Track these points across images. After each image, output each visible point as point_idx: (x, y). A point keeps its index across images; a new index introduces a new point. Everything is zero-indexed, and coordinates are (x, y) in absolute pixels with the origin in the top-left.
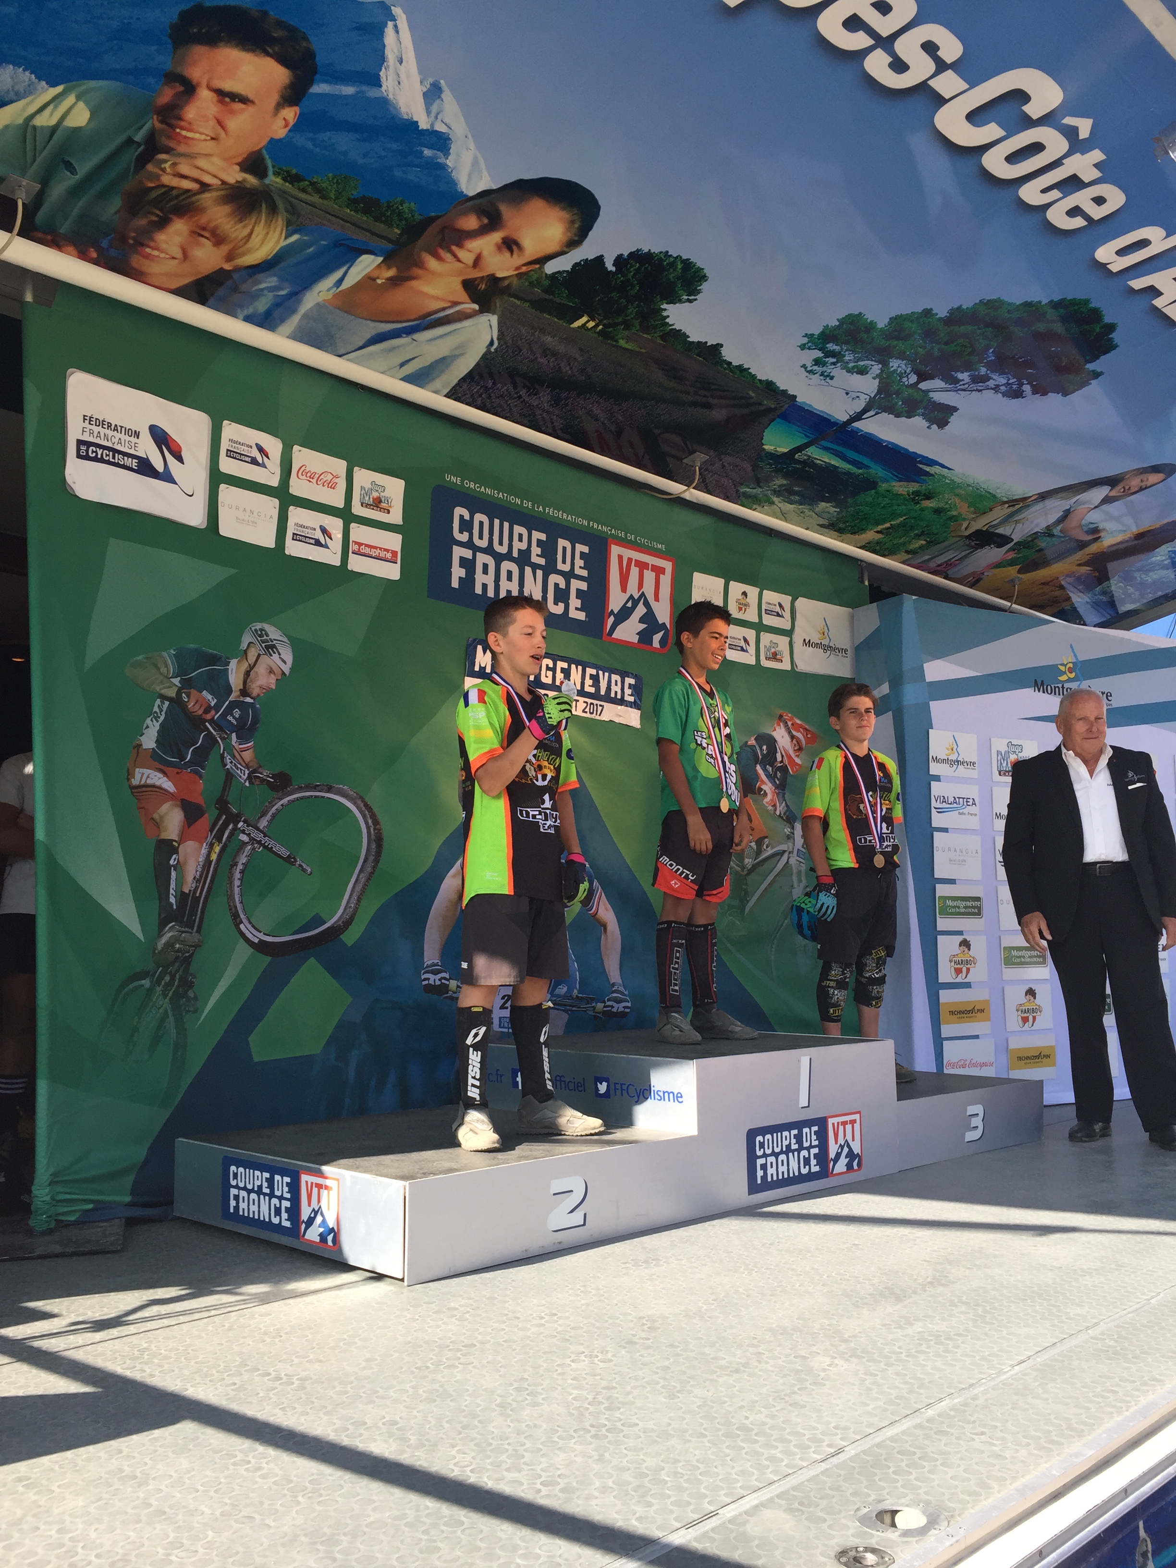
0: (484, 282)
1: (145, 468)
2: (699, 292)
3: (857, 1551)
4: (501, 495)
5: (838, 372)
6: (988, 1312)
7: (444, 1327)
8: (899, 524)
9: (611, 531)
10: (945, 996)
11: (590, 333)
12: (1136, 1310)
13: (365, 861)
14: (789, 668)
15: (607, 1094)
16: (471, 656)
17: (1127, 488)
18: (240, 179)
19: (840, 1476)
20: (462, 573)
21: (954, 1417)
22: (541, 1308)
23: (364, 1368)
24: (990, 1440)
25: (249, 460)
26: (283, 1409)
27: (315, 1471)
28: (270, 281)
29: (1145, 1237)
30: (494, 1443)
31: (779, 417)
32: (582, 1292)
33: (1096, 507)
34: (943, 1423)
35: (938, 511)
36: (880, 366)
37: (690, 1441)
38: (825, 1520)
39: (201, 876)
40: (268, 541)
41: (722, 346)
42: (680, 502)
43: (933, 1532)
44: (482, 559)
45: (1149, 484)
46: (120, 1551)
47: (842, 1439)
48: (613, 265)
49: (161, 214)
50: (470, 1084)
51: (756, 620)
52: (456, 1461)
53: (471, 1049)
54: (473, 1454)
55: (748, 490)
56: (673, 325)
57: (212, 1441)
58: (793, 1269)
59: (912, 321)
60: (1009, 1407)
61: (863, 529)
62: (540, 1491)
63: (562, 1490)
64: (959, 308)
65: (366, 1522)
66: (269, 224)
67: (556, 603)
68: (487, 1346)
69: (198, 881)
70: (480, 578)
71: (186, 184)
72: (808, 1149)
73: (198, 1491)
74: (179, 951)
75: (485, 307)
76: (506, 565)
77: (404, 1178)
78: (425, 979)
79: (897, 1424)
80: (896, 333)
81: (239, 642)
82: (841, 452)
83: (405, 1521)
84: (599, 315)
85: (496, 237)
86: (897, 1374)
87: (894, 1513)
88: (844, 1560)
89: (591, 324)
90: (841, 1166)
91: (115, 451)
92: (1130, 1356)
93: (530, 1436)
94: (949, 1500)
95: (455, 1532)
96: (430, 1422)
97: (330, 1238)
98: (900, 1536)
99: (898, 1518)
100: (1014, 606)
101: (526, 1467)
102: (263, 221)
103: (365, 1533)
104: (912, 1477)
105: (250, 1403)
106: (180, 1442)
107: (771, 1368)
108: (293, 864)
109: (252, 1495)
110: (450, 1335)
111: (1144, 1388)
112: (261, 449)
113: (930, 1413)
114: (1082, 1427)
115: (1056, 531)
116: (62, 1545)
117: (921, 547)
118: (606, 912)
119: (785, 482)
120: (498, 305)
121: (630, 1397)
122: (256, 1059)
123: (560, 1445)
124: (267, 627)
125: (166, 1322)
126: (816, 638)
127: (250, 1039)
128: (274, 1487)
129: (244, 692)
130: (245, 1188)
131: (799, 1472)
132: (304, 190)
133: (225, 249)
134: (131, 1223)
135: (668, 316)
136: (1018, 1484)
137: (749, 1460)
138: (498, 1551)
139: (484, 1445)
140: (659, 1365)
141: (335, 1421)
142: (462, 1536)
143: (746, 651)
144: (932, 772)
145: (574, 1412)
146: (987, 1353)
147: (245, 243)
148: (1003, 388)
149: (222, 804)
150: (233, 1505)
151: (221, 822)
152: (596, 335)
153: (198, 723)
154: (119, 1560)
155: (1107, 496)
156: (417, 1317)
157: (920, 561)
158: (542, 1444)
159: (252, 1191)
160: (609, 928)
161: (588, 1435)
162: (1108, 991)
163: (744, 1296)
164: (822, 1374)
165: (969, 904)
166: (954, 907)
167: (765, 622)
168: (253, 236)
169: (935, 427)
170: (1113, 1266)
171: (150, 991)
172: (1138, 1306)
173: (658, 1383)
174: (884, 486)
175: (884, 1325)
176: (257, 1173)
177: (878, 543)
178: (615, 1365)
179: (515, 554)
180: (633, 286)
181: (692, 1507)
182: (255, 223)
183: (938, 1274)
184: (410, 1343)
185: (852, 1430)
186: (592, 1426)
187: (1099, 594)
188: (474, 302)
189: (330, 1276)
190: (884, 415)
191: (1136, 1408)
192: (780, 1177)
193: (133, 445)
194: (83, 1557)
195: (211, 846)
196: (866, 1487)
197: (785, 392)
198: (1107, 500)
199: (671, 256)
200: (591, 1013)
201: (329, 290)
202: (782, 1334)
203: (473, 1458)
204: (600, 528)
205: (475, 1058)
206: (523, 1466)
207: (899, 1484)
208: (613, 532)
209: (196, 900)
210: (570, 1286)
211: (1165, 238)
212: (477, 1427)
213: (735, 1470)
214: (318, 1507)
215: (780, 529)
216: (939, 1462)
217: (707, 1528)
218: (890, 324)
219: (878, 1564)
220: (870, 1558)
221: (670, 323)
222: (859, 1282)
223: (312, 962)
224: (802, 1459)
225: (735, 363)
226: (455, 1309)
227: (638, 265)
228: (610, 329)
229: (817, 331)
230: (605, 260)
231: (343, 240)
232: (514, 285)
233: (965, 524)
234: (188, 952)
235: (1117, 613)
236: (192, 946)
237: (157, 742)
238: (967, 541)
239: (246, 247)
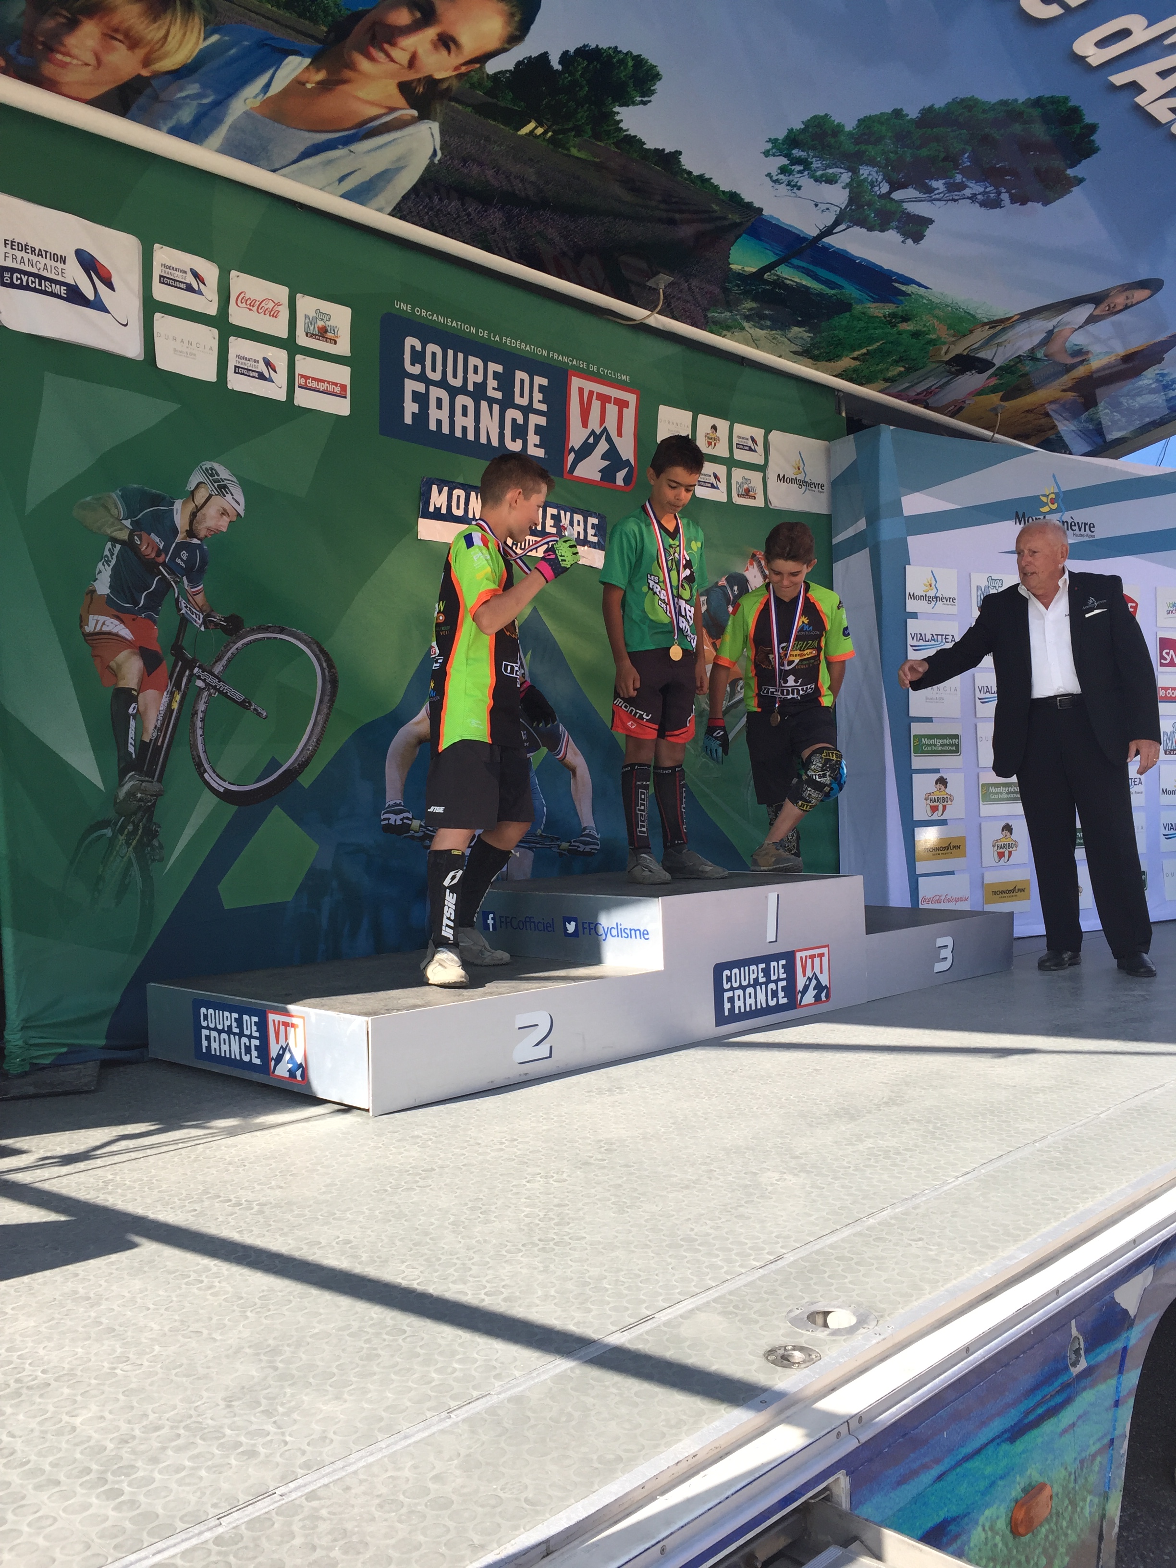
0: (422, 85)
1: (74, 295)
2: (653, 92)
3: (785, 1350)
4: (454, 324)
5: (805, 181)
6: (939, 1128)
7: (405, 1154)
8: (875, 350)
9: (572, 361)
11: (539, 141)
12: (1085, 1124)
13: (321, 701)
14: (763, 505)
15: (576, 933)
17: (1112, 305)
19: (776, 1281)
21: (894, 1225)
22: (502, 1134)
23: (324, 1193)
24: (927, 1246)
25: (184, 286)
28: (192, 88)
29: (1102, 1057)
30: (443, 1258)
31: (744, 232)
32: (544, 1119)
33: (1080, 327)
34: (883, 1230)
35: (916, 335)
36: (850, 174)
37: (633, 1252)
38: (757, 1322)
39: (162, 725)
40: (209, 374)
41: (680, 153)
42: (644, 328)
43: (862, 1331)
44: (436, 392)
45: (1134, 302)
46: (67, 1366)
47: (782, 1247)
48: (559, 63)
49: (69, 16)
50: (444, 924)
51: (727, 455)
52: (404, 1275)
53: (448, 891)
54: (422, 1269)
55: (716, 315)
56: (627, 130)
57: (168, 1263)
58: (752, 1094)
59: (882, 124)
60: (949, 1215)
61: (838, 356)
63: (505, 1300)
64: (931, 108)
65: (310, 1334)
66: (185, 23)
68: (446, 1170)
69: (160, 730)
70: (434, 414)
72: (776, 982)
73: (149, 1309)
74: (141, 800)
75: (424, 115)
76: (461, 400)
77: (367, 1014)
78: (385, 819)
79: (838, 1232)
80: (866, 137)
81: (186, 481)
82: (812, 271)
83: (348, 1332)
84: (548, 120)
85: (431, 33)
86: (843, 1187)
87: (826, 1314)
88: (771, 1358)
89: (540, 131)
90: (809, 998)
91: (41, 278)
92: (1073, 1167)
93: (479, 1250)
94: (880, 1301)
95: (396, 1340)
96: (382, 1241)
97: (299, 1073)
98: (829, 1335)
99: (830, 1319)
100: (996, 435)
101: (471, 1279)
102: (179, 21)
103: (308, 1344)
104: (847, 1281)
106: (136, 1263)
107: (721, 1184)
108: (247, 708)
109: (201, 1311)
110: (411, 1160)
111: (1085, 1195)
112: (196, 275)
113: (871, 1221)
114: (1018, 1232)
115: (1040, 354)
116: (11, 1362)
117: (900, 374)
118: (574, 756)
119: (753, 306)
120: (438, 111)
121: (581, 1213)
122: (227, 906)
123: (507, 1258)
124: (216, 466)
125: (133, 1155)
126: (790, 474)
127: (219, 887)
128: (224, 1303)
129: (191, 533)
130: (215, 1029)
131: (737, 1278)
133: (141, 53)
134: (106, 1064)
135: (622, 121)
136: (949, 1286)
137: (689, 1269)
138: (436, 1357)
139: (434, 1260)
140: (612, 1183)
141: (290, 1242)
142: (403, 1344)
143: (717, 488)
145: (525, 1228)
146: (933, 1166)
147: (162, 46)
148: (980, 198)
149: (177, 650)
150: (182, 1321)
151: (178, 669)
152: (545, 144)
153: (151, 567)
154: (65, 1375)
155: (1091, 314)
156: (380, 1145)
157: (896, 390)
158: (490, 1257)
159: (223, 1031)
160: (579, 772)
161: (536, 1249)
162: (1078, 825)
163: (702, 1119)
164: (770, 1188)
165: (946, 742)
166: (931, 745)
167: (736, 457)
168: (170, 38)
169: (909, 241)
170: (1067, 1084)
171: (113, 840)
172: (1087, 1120)
173: (610, 1200)
174: (858, 308)
175: (836, 1142)
176: (227, 1014)
177: (855, 370)
178: (569, 1184)
179: (470, 388)
180: (582, 87)
181: (629, 1312)
182: (171, 23)
183: (894, 1095)
184: (371, 1168)
185: (793, 1239)
186: (539, 1240)
187: (1086, 421)
188: (412, 107)
189: (298, 1109)
190: (857, 230)
191: (1074, 1214)
192: (748, 1009)
193: (60, 271)
194: (30, 1373)
195: (172, 695)
196: (801, 1291)
197: (749, 205)
198: (1092, 320)
199: (620, 51)
200: (556, 850)
201: (255, 97)
202: (734, 1153)
203: (421, 1272)
204: (560, 358)
205: (450, 900)
206: (470, 1279)
207: (833, 1288)
208: (574, 362)
209: (158, 749)
210: (533, 1114)
211: (1147, 27)
212: (429, 1244)
213: (676, 1277)
214: (265, 1321)
215: (753, 358)
216: (875, 1266)
217: (641, 1331)
218: (858, 126)
219: (804, 1361)
220: (798, 1356)
221: (624, 128)
222: (816, 1104)
223: (277, 811)
224: (741, 1266)
225: (696, 173)
226: (418, 1137)
227: (586, 63)
228: (561, 136)
229: (781, 135)
230: (550, 58)
231: (267, 39)
232: (454, 88)
233: (944, 348)
234: (150, 801)
235: (1105, 441)
236: (155, 795)
237: (110, 587)
238: (947, 367)
239: (163, 50)
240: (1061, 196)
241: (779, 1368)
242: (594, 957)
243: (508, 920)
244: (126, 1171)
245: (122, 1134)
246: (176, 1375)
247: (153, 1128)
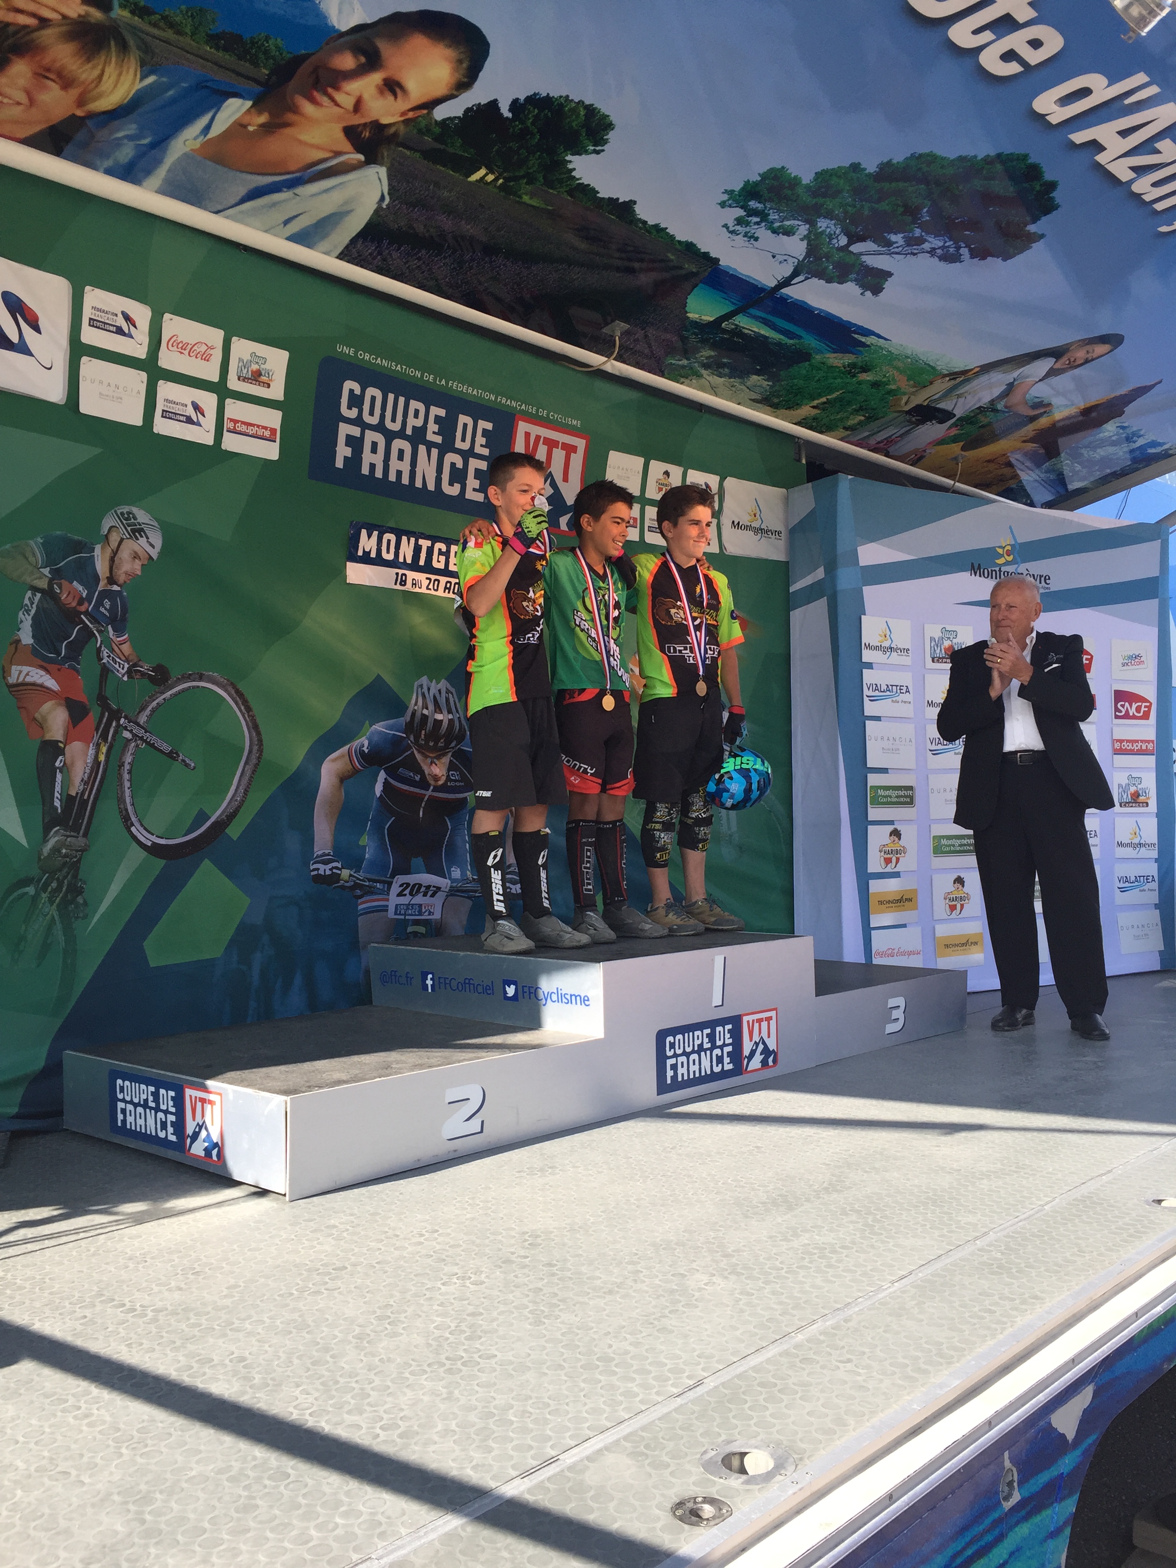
0: (368, 130)
2: (606, 142)
3: (695, 1503)
4: (399, 368)
5: (762, 232)
6: (878, 1221)
7: (318, 1247)
8: (835, 399)
9: (521, 406)
10: (875, 886)
11: (490, 187)
12: (1029, 1218)
13: (249, 756)
14: (717, 551)
15: (515, 997)
16: (355, 540)
17: (1072, 360)
18: (83, 13)
19: (693, 1413)
20: (348, 452)
21: (824, 1342)
22: (423, 1224)
23: (226, 1296)
24: (856, 1369)
25: (114, 329)
26: (129, 1346)
27: (146, 1417)
28: (128, 129)
30: (341, 1380)
31: (701, 282)
32: (470, 1205)
33: (1040, 380)
34: (811, 1349)
35: (876, 385)
36: (808, 226)
37: (546, 1374)
38: (668, 1466)
39: (89, 778)
40: (135, 419)
41: (635, 203)
42: (601, 374)
43: (779, 1478)
44: (371, 436)
45: (1095, 356)
47: (703, 1370)
48: (510, 110)
52: (297, 1402)
54: (317, 1394)
55: (674, 362)
56: (578, 179)
57: (47, 1384)
58: (690, 1176)
59: (839, 177)
60: (881, 1330)
61: (798, 404)
62: (378, 1435)
63: (401, 1436)
64: (889, 163)
65: (186, 1477)
66: (120, 64)
67: (451, 484)
68: (359, 1268)
69: (86, 783)
70: (367, 458)
71: (23, 20)
72: (721, 1047)
73: (17, 1442)
74: (66, 856)
75: (371, 160)
76: (398, 444)
77: (286, 1092)
78: (314, 870)
79: (763, 1351)
80: (823, 190)
81: (100, 527)
83: (227, 1476)
84: (498, 167)
85: (376, 78)
86: (774, 1293)
87: (743, 1454)
88: (679, 1512)
89: (490, 178)
90: (756, 1063)
92: (1014, 1270)
93: (381, 1371)
94: (801, 1440)
95: (278, 1487)
96: (279, 1358)
97: (215, 1152)
98: (743, 1483)
99: (747, 1460)
100: (957, 484)
101: (368, 1408)
102: (114, 60)
103: (183, 1490)
104: (768, 1413)
105: (97, 1339)
106: (12, 1385)
107: (646, 1288)
108: (175, 759)
109: (73, 1446)
110: (323, 1256)
111: (1023, 1307)
112: (127, 318)
113: (800, 1337)
114: (952, 1353)
115: (1000, 406)
117: (860, 423)
119: (713, 353)
120: (386, 154)
121: (495, 1324)
122: (153, 964)
123: (410, 1382)
124: (135, 510)
125: (30, 1247)
126: (745, 520)
127: (145, 943)
128: (99, 1437)
129: (111, 580)
130: (131, 1102)
131: (652, 1409)
132: (155, 25)
133: (74, 93)
135: (574, 169)
136: (875, 1420)
137: (602, 1396)
138: (319, 1509)
139: (331, 1383)
140: (531, 1286)
141: (181, 1358)
142: (285, 1492)
144: (865, 659)
145: (433, 1343)
146: (869, 1268)
147: (97, 86)
148: (939, 251)
149: (102, 700)
150: (51, 1459)
151: (104, 721)
152: (496, 190)
153: (72, 616)
155: (1052, 368)
156: (293, 1237)
157: (857, 438)
158: (392, 1381)
159: (139, 1105)
161: (442, 1369)
163: (634, 1207)
164: (697, 1294)
165: (901, 793)
166: (886, 797)
168: (105, 78)
169: (868, 294)
170: (1013, 1168)
171: (35, 898)
172: (1031, 1212)
173: (526, 1308)
174: (818, 357)
175: (771, 1237)
176: (143, 1087)
177: (815, 419)
178: (486, 1288)
179: (409, 432)
180: (533, 135)
181: (532, 1452)
182: (105, 64)
183: (835, 1179)
184: (279, 1266)
185: (715, 1359)
186: (448, 1359)
187: (1048, 471)
188: (359, 152)
189: (213, 1191)
190: (815, 281)
191: (1011, 1330)
192: (692, 1076)
195: (98, 746)
196: (718, 1426)
197: (706, 255)
198: (1052, 373)
199: (572, 100)
201: (195, 139)
202: (664, 1249)
203: (316, 1399)
204: (509, 402)
206: (366, 1407)
207: (752, 1422)
208: (523, 407)
209: (84, 803)
210: (459, 1199)
211: (1108, 86)
212: (328, 1362)
213: (587, 1407)
214: (139, 1460)
215: (711, 405)
216: (799, 1395)
217: (542, 1477)
218: (816, 179)
219: (714, 1518)
220: (708, 1510)
221: (577, 177)
222: (754, 1189)
223: (207, 864)
224: (658, 1393)
225: (651, 222)
226: (335, 1226)
227: (536, 111)
228: (512, 184)
229: (738, 187)
230: (500, 105)
231: (207, 81)
232: (401, 133)
233: (905, 399)
234: (76, 857)
235: (1067, 489)
236: (79, 851)
237: (34, 637)
238: (908, 417)
239: (99, 90)
240: (1021, 252)
241: (686, 1527)
242: (534, 1022)
243: (448, 982)
244: (19, 1267)
245: (22, 1220)
246: (35, 1528)
247: (56, 1213)
